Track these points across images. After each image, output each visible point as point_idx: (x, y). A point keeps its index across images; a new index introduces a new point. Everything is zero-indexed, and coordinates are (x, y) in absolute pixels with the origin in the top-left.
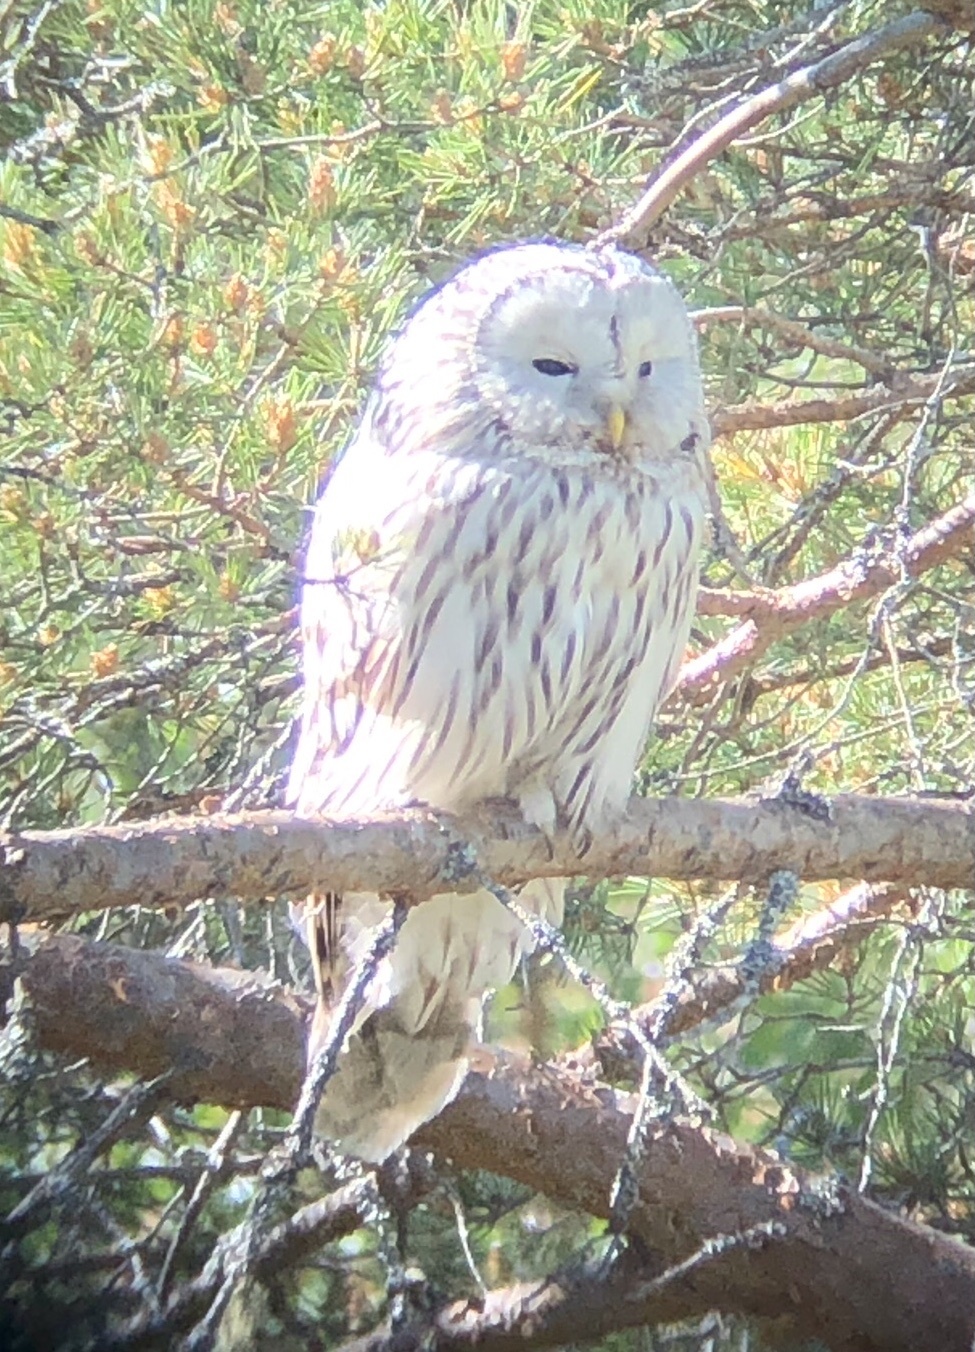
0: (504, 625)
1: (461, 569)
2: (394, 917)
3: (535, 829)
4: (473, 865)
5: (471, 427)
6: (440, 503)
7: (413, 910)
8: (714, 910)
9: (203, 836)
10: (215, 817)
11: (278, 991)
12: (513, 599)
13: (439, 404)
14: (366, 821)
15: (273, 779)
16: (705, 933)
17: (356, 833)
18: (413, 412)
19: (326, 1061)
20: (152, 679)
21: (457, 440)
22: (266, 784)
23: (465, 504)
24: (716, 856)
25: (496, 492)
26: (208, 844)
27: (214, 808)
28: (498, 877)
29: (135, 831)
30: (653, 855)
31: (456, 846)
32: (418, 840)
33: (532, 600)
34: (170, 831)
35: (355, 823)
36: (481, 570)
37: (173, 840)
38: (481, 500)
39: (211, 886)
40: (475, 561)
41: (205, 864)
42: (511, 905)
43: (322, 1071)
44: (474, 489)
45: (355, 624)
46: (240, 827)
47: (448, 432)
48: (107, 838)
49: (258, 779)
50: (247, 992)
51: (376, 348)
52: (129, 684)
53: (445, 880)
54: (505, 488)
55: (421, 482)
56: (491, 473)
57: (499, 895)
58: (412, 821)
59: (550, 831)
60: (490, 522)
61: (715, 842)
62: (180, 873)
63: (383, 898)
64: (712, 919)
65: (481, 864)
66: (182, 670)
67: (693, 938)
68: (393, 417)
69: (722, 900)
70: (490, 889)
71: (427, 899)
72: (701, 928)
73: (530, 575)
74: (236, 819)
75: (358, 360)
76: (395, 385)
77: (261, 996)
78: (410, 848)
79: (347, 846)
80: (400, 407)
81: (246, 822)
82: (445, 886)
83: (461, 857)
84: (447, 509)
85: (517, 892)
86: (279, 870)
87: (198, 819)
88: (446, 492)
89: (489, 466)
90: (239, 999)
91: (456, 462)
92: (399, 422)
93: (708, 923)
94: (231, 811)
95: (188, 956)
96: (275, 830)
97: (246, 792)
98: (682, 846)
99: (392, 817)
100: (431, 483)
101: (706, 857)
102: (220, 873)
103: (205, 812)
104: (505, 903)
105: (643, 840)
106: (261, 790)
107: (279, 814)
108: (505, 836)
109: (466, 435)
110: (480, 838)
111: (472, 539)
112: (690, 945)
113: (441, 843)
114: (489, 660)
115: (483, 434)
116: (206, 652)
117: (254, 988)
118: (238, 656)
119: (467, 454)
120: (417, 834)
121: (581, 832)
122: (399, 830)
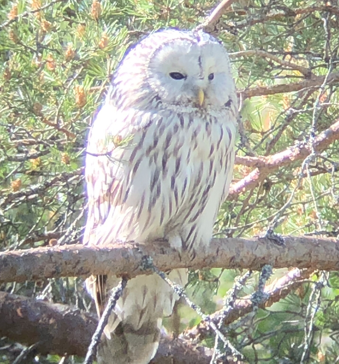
0: (161, 172)
1: (145, 152)
2: (122, 284)
3: (174, 250)
4: (151, 264)
5: (147, 99)
6: (136, 127)
7: (129, 281)
8: (241, 280)
9: (50, 254)
10: (55, 247)
11: (78, 312)
12: (164, 163)
13: (135, 90)
14: (111, 248)
15: (76, 232)
16: (238, 288)
17: (108, 252)
18: (125, 93)
19: (97, 338)
20: (33, 192)
21: (142, 103)
22: (74, 233)
23: (146, 127)
24: (242, 260)
25: (157, 123)
26: (52, 257)
27: (54, 243)
28: (160, 269)
29: (25, 253)
30: (218, 260)
31: (145, 257)
32: (131, 255)
33: (171, 163)
34: (38, 253)
35: (107, 249)
36: (152, 152)
37: (39, 256)
38: (152, 126)
39: (53, 273)
40: (150, 149)
41: (51, 265)
42: (166, 279)
43: (96, 342)
44: (148, 122)
45: (106, 175)
46: (65, 251)
47: (138, 101)
48: (15, 255)
49: (71, 232)
50: (67, 312)
51: (117, 68)
52: (24, 194)
53: (141, 270)
54: (160, 121)
55: (129, 120)
56: (155, 115)
57: (161, 275)
58: (129, 248)
59: (180, 251)
60: (155, 134)
61: (241, 254)
62: (42, 268)
63: (118, 276)
64: (241, 283)
65: (155, 264)
66: (44, 189)
67: (234, 290)
68: (118, 95)
69: (244, 277)
70: (158, 273)
71: (134, 277)
72: (236, 287)
73: (171, 154)
74: (63, 248)
75: (110, 72)
76: (119, 83)
77: (72, 314)
78: (128, 258)
79: (104, 257)
80: (120, 91)
81: (66, 249)
82: (141, 272)
83: (147, 261)
84: (139, 130)
85: (168, 274)
86: (79, 267)
87: (49, 248)
88: (138, 124)
89: (155, 113)
90: (64, 315)
91: (141, 112)
92: (120, 97)
93: (239, 285)
94: (61, 245)
95: (46, 299)
96: (77, 252)
97: (66, 237)
98: (229, 256)
99: (121, 246)
100: (133, 120)
101: (238, 260)
102: (57, 268)
103: (51, 245)
104: (164, 278)
105: (215, 254)
106: (72, 236)
107: (79, 246)
108: (163, 253)
109: (146, 101)
110: (154, 253)
111: (149, 141)
112: (232, 293)
113: (139, 256)
114: (156, 187)
115: (151, 101)
116: (53, 182)
117: (69, 311)
118: (65, 183)
119: (146, 109)
120: (131, 252)
121: (192, 251)
122: (124, 251)
